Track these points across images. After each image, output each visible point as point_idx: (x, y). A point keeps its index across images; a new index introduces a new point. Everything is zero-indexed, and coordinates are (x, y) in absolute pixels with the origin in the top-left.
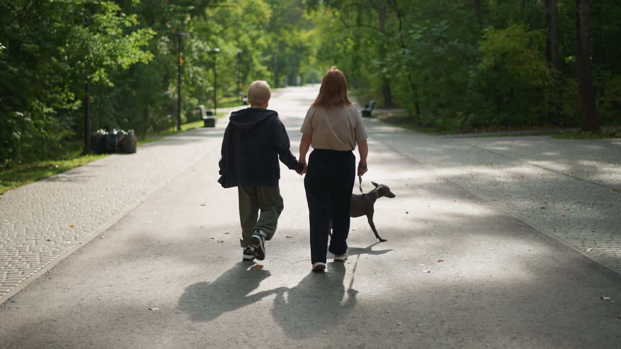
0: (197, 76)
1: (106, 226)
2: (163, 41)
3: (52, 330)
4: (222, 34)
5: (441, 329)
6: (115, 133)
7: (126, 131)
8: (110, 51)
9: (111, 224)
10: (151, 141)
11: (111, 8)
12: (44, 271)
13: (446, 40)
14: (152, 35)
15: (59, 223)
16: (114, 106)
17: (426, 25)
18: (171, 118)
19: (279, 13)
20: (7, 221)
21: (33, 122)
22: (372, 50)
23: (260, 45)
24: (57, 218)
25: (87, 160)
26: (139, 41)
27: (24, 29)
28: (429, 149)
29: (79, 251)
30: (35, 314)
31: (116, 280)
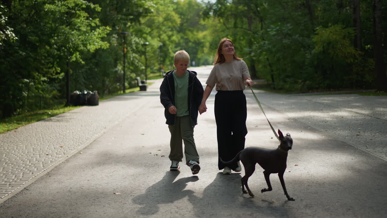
0: (135, 59)
1: (83, 146)
2: (114, 37)
3: (53, 206)
4: (150, 34)
5: (301, 204)
6: (86, 93)
7: (92, 91)
8: (82, 41)
9: (86, 145)
10: (107, 99)
11: (83, 15)
12: (46, 173)
13: (290, 35)
14: (109, 30)
15: (53, 145)
16: (84, 78)
17: (278, 26)
18: (119, 85)
19: (185, 21)
20: (21, 144)
21: (34, 86)
22: (243, 43)
23: (174, 40)
24: (52, 142)
25: (69, 109)
26: (100, 34)
27: (29, 28)
28: (282, 102)
29: (67, 161)
30: (42, 197)
31: (92, 177)
